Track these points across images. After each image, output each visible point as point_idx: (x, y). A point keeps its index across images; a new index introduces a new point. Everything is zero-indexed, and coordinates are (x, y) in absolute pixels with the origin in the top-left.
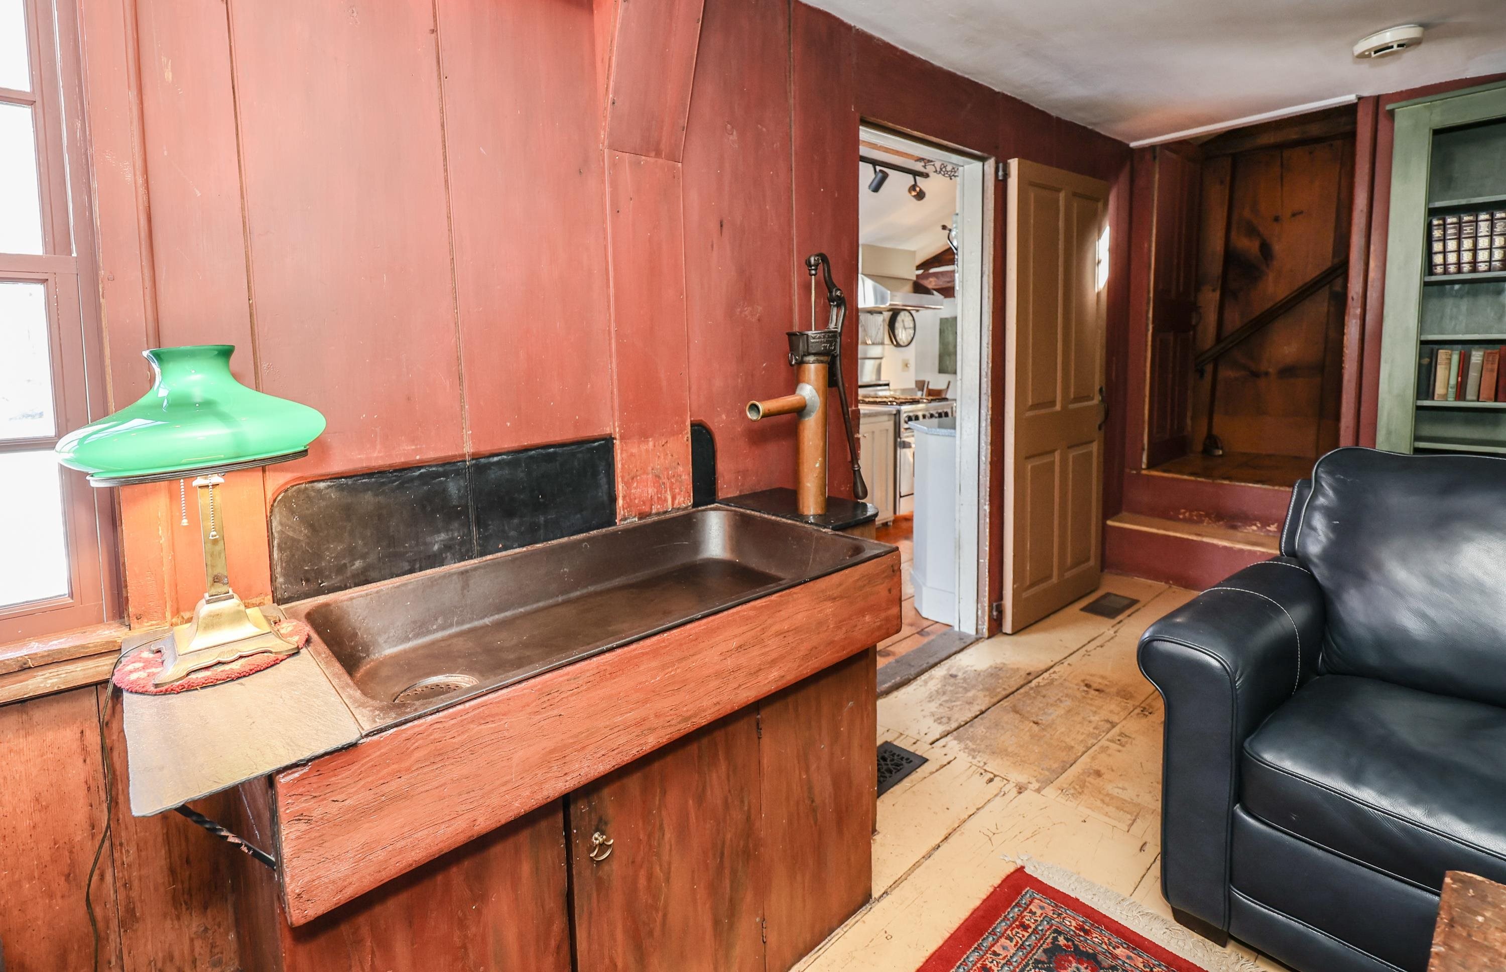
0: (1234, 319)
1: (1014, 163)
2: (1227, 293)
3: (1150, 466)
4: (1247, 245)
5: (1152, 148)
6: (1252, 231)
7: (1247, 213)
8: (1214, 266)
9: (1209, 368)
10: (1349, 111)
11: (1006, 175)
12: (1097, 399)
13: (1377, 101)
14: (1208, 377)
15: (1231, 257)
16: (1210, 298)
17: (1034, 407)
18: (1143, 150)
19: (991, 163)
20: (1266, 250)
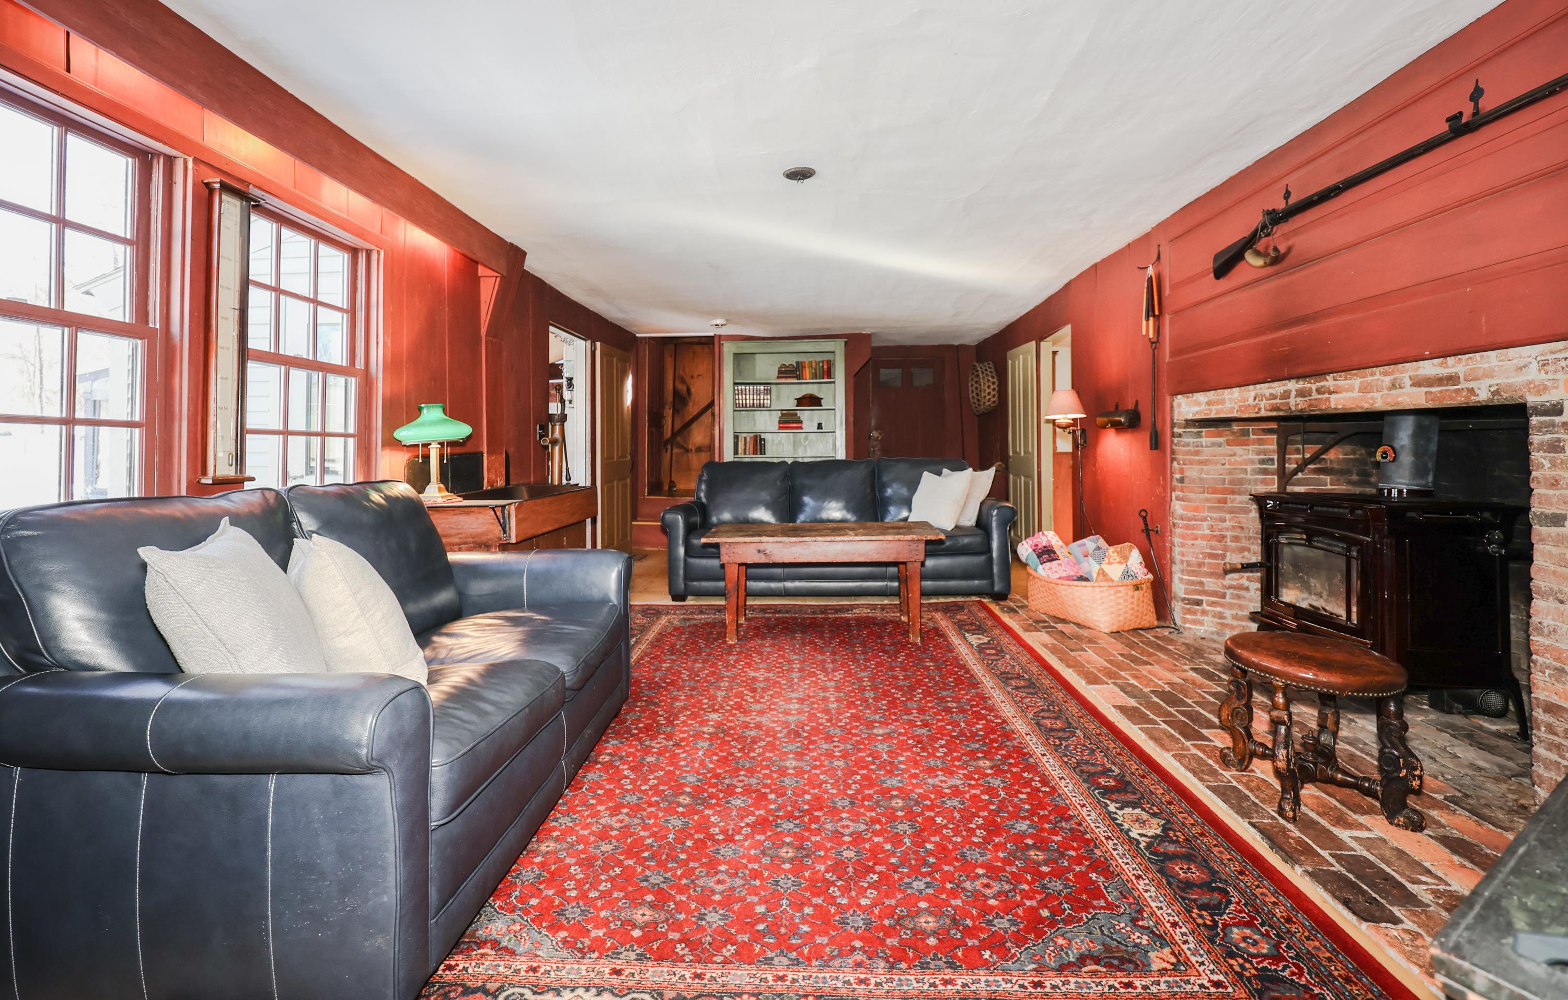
0: (678, 425)
1: (598, 344)
2: (676, 411)
3: (649, 495)
4: (682, 388)
5: (645, 338)
6: (683, 381)
7: (681, 373)
8: (669, 397)
9: (669, 447)
10: (712, 338)
11: (595, 349)
12: (629, 457)
13: (720, 336)
14: (669, 452)
15: (676, 392)
16: (668, 412)
17: (606, 459)
18: (642, 338)
19: (589, 342)
20: (688, 390)
